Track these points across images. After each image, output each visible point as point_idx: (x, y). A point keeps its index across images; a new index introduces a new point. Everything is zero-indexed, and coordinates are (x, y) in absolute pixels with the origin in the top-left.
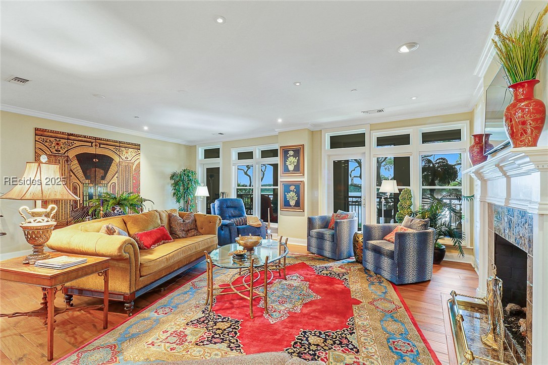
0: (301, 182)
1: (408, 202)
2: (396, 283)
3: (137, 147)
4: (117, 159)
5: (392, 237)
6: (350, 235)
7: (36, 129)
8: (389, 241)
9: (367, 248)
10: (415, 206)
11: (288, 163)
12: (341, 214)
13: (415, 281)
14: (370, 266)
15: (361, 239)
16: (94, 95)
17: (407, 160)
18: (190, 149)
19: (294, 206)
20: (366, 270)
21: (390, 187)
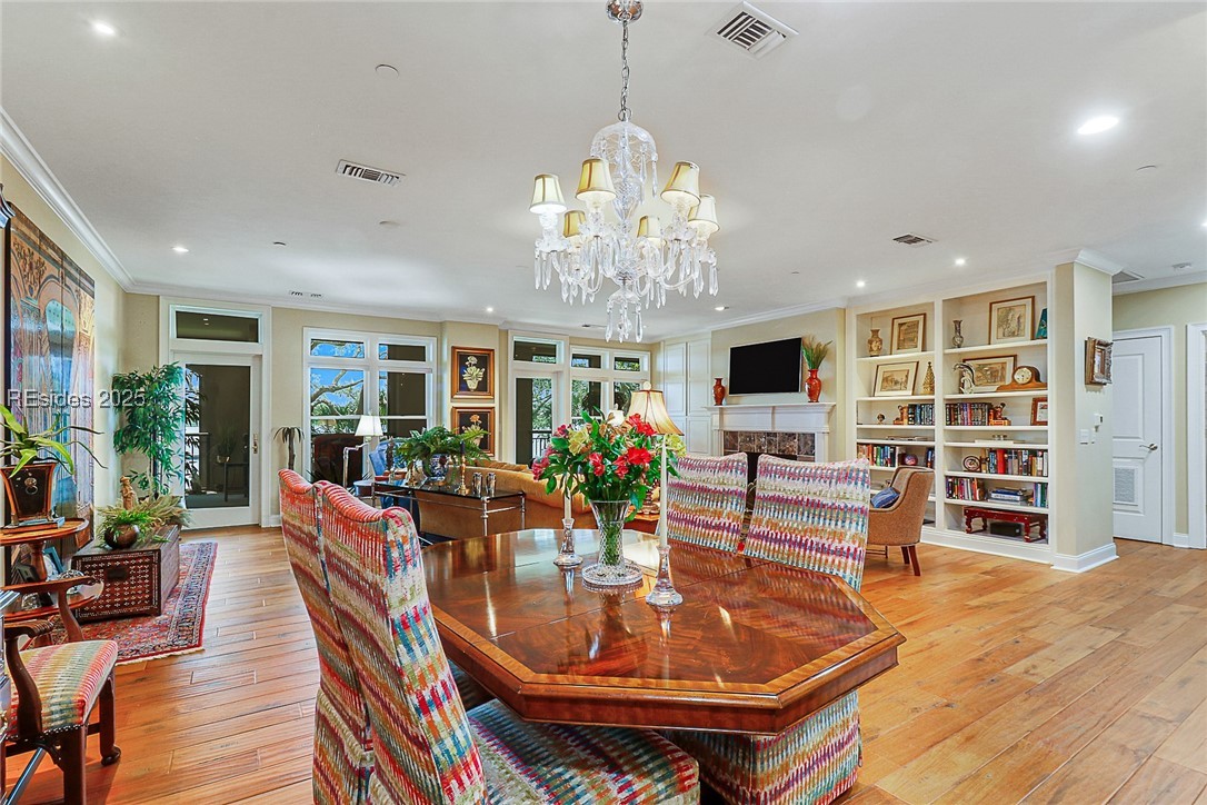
0: (490, 408)
3: (92, 287)
11: (466, 376)
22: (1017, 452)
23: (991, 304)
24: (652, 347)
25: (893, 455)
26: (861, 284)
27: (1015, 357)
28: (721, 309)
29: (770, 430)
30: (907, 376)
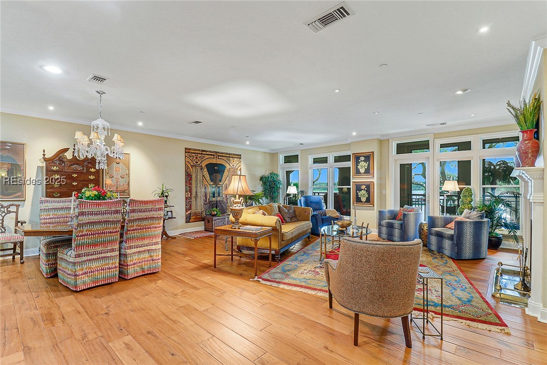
0: (371, 182)
1: (469, 199)
2: (455, 258)
3: (239, 156)
4: (228, 167)
5: (452, 225)
6: (416, 225)
7: (186, 149)
8: (450, 228)
9: (431, 234)
10: (475, 201)
11: (359, 167)
12: (408, 208)
13: (471, 257)
14: (434, 247)
15: (426, 228)
16: (232, 127)
17: (468, 163)
18: (273, 155)
19: (365, 202)
20: (430, 251)
21: (452, 186)
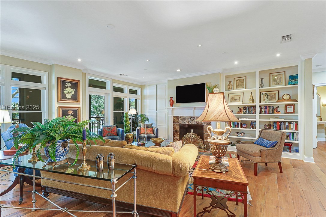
0: (79, 107)
11: (65, 92)
22: (284, 122)
23: (270, 74)
24: (142, 87)
25: (238, 124)
26: (236, 63)
27: (278, 91)
28: (179, 70)
29: (193, 116)
30: (240, 97)
